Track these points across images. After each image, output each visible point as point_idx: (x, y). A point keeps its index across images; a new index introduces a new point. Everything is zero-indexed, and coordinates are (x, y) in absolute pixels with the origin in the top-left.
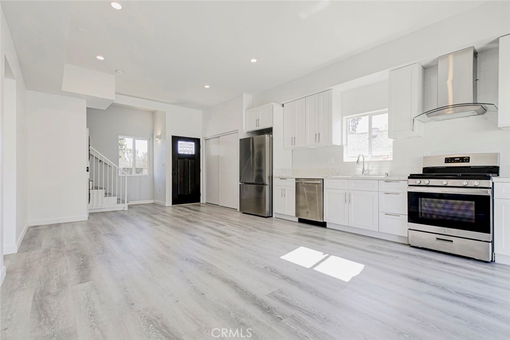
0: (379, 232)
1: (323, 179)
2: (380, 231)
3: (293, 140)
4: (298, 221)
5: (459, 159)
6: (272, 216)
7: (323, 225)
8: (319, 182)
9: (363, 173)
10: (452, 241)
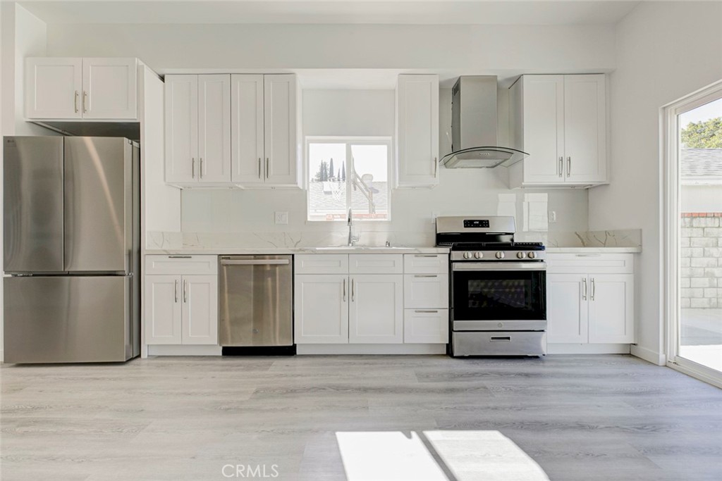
0: (404, 344)
1: (293, 255)
2: (405, 342)
3: (196, 167)
4: (221, 354)
5: (478, 223)
6: (139, 356)
7: (290, 351)
8: (286, 261)
9: (350, 242)
10: (509, 338)
